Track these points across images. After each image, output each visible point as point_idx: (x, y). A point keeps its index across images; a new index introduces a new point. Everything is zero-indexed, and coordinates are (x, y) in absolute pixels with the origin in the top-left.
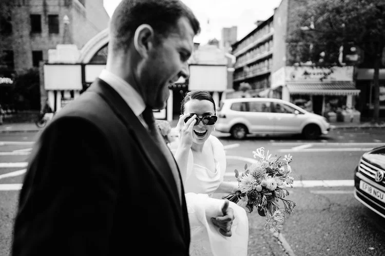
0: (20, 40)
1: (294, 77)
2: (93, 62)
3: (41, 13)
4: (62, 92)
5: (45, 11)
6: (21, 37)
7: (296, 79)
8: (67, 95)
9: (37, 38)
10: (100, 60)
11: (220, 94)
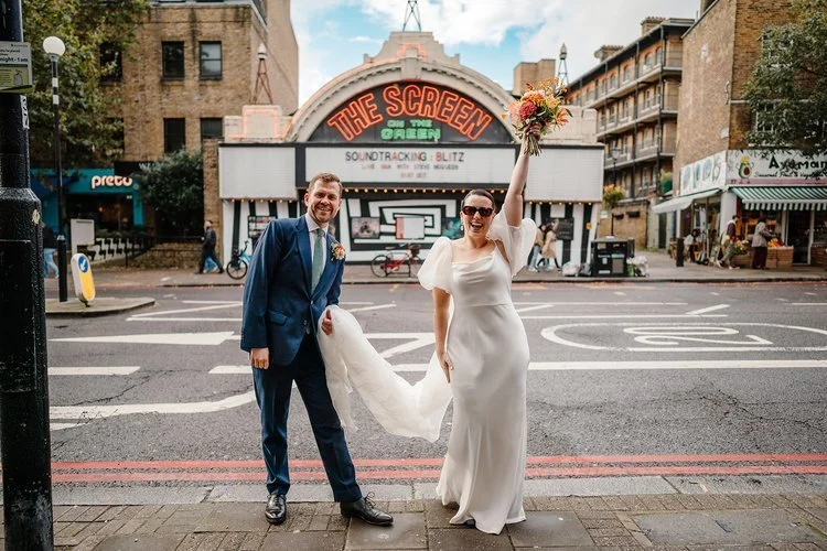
0: (138, 96)
1: (747, 171)
2: (314, 141)
3: (187, 38)
4: (252, 205)
5: (194, 33)
6: (142, 88)
7: (752, 175)
8: (262, 211)
9: (176, 91)
10: (331, 137)
11: (588, 208)
